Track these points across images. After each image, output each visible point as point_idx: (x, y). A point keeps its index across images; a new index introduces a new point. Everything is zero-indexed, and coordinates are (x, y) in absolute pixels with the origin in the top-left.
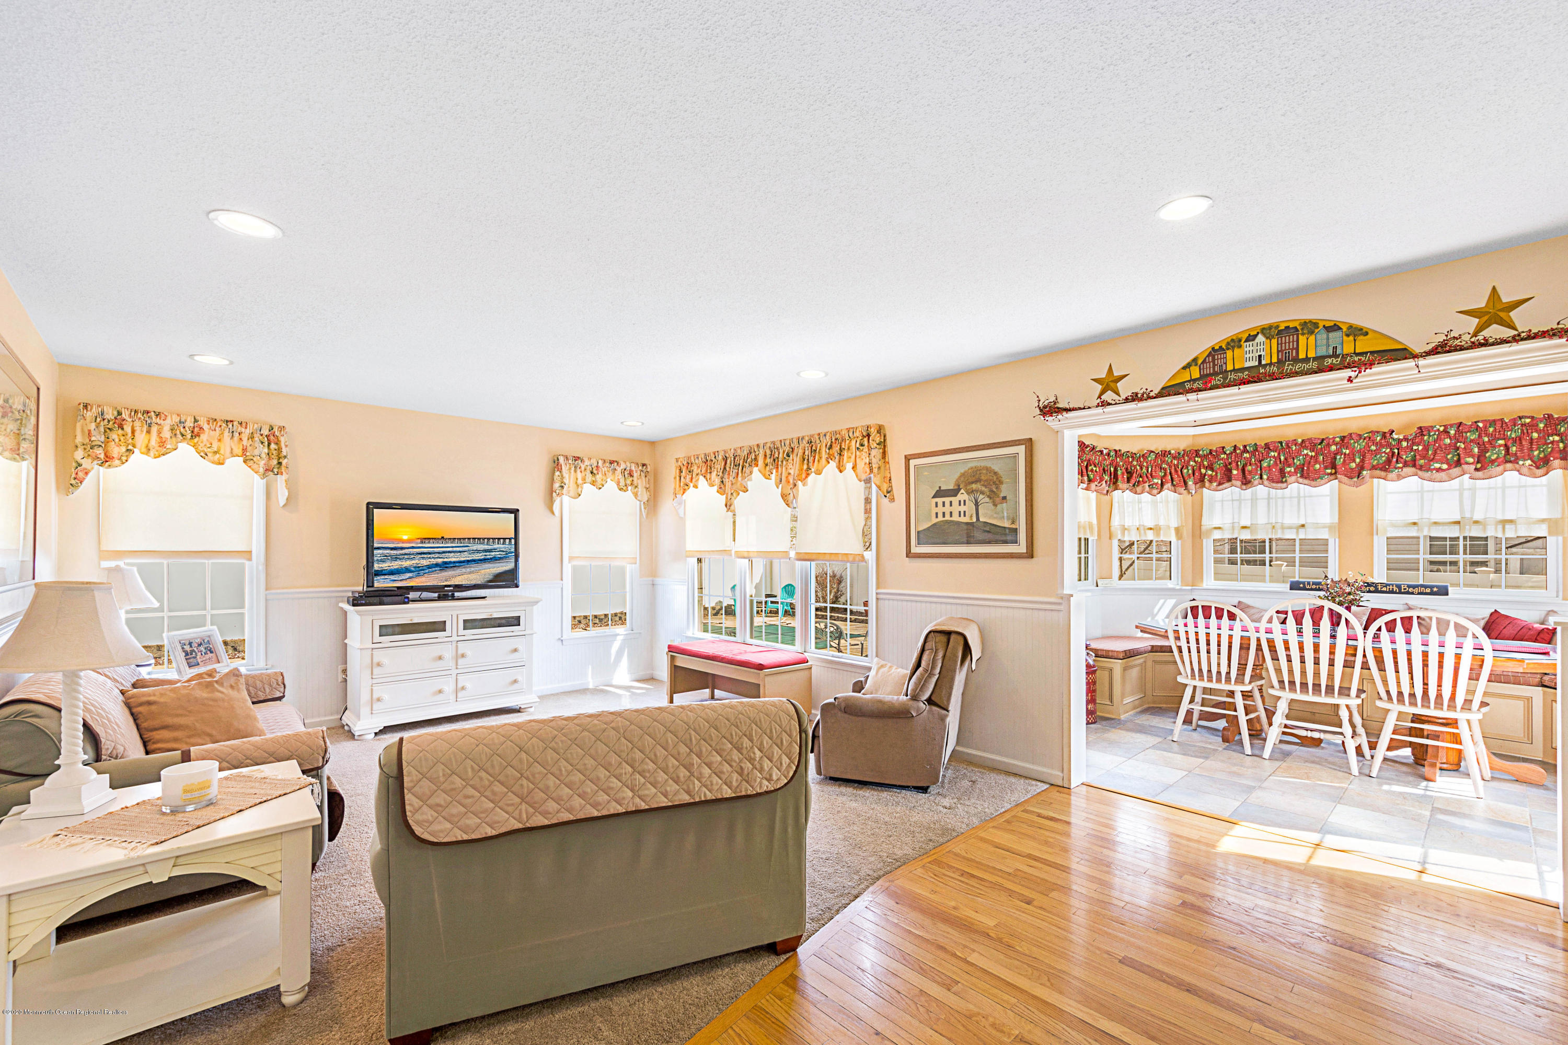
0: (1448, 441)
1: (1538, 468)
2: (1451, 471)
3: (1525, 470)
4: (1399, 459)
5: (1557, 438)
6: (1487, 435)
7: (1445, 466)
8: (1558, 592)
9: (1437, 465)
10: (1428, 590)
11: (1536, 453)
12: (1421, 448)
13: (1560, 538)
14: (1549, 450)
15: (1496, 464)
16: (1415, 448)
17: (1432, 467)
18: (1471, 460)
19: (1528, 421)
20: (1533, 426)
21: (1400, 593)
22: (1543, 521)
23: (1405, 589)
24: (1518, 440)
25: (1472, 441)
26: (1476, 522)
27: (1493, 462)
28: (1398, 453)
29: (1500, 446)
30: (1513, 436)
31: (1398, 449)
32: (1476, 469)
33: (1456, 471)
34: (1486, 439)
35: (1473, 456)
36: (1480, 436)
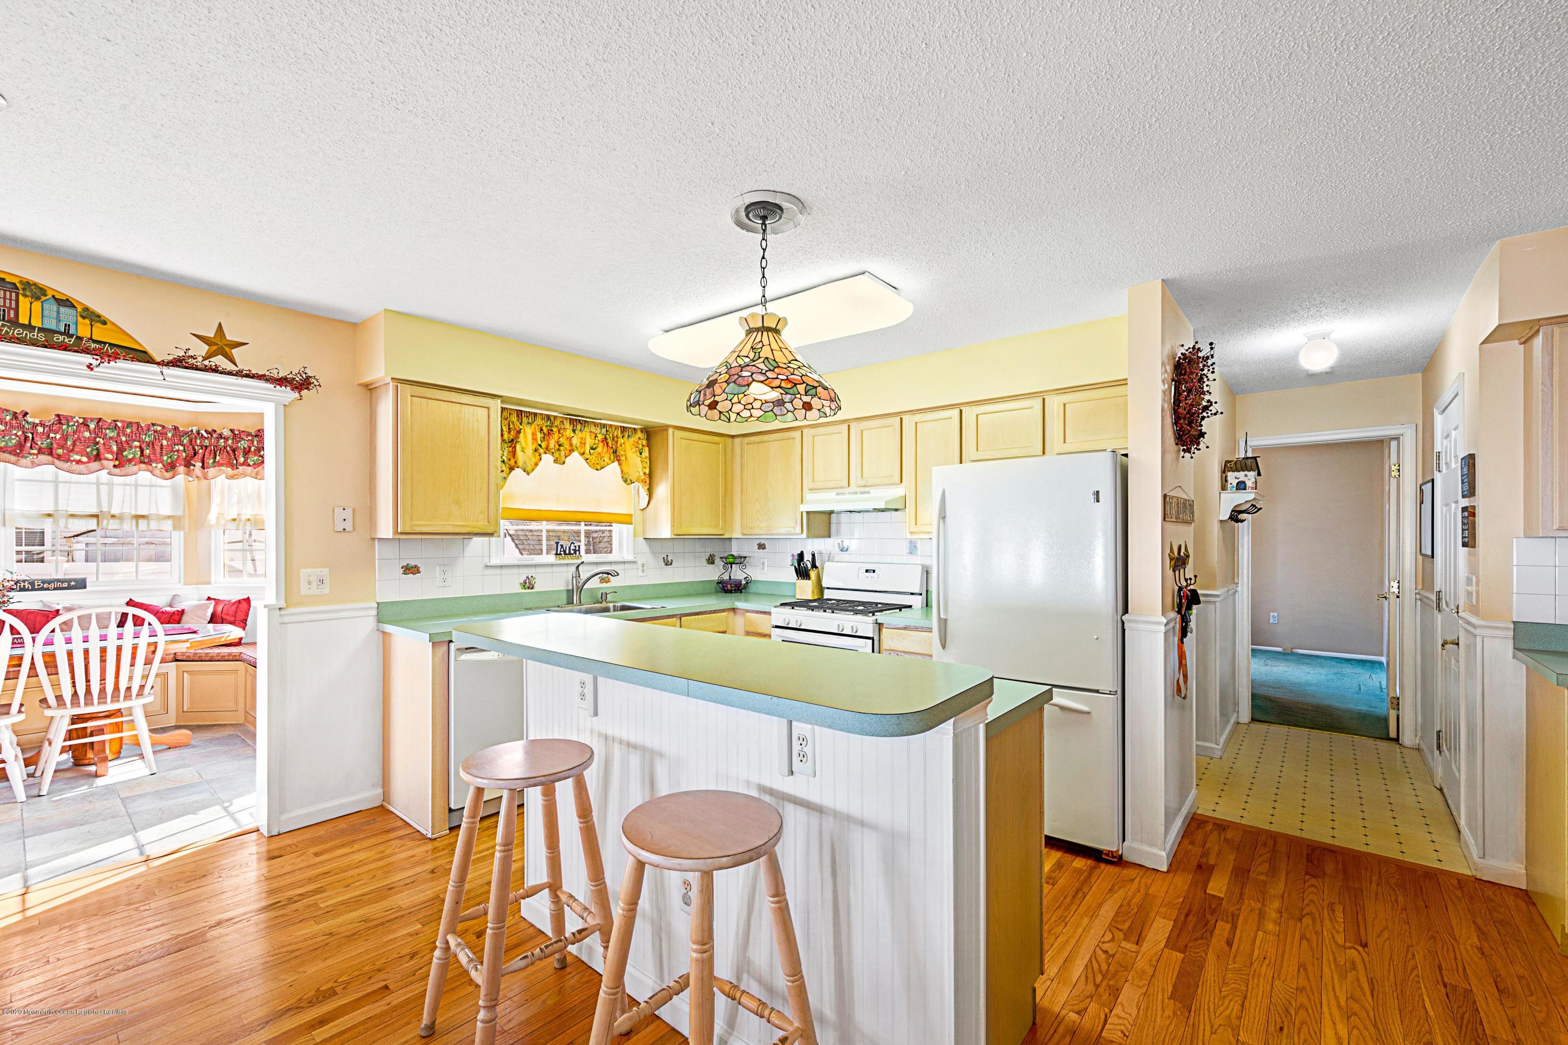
0: (87, 434)
1: (167, 471)
2: (90, 464)
3: (157, 472)
4: (34, 445)
5: (181, 448)
6: (125, 435)
7: (85, 459)
8: (180, 578)
9: (77, 457)
10: (65, 585)
11: (165, 458)
12: (58, 436)
13: (182, 533)
14: (176, 457)
15: (133, 463)
16: (52, 435)
17: (72, 458)
18: (110, 456)
19: (159, 428)
20: (163, 434)
21: (33, 589)
22: (169, 517)
23: (38, 585)
24: (151, 444)
25: (111, 438)
26: (113, 516)
27: (130, 461)
28: (33, 438)
29: (136, 447)
30: (147, 440)
31: (32, 434)
32: (115, 466)
33: (95, 465)
34: (124, 439)
35: (112, 453)
36: (118, 435)
